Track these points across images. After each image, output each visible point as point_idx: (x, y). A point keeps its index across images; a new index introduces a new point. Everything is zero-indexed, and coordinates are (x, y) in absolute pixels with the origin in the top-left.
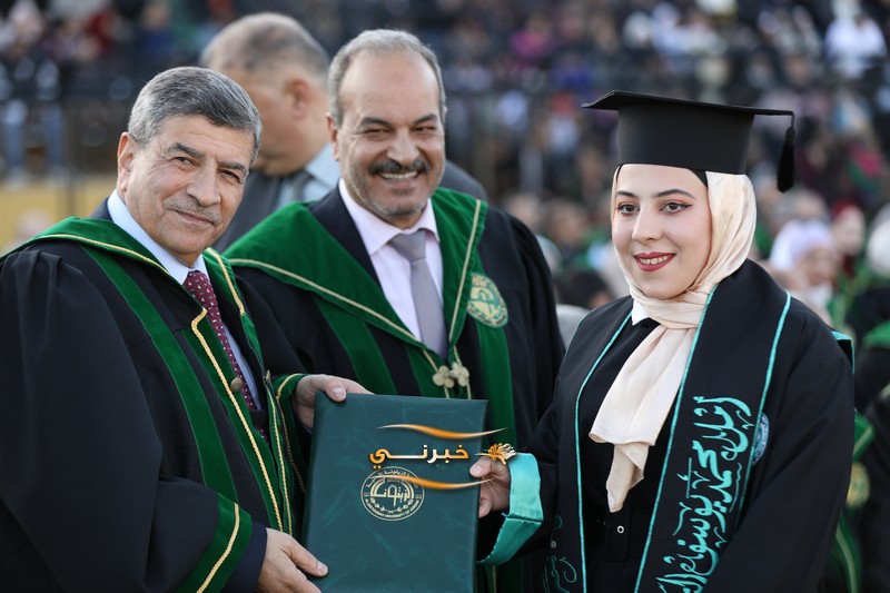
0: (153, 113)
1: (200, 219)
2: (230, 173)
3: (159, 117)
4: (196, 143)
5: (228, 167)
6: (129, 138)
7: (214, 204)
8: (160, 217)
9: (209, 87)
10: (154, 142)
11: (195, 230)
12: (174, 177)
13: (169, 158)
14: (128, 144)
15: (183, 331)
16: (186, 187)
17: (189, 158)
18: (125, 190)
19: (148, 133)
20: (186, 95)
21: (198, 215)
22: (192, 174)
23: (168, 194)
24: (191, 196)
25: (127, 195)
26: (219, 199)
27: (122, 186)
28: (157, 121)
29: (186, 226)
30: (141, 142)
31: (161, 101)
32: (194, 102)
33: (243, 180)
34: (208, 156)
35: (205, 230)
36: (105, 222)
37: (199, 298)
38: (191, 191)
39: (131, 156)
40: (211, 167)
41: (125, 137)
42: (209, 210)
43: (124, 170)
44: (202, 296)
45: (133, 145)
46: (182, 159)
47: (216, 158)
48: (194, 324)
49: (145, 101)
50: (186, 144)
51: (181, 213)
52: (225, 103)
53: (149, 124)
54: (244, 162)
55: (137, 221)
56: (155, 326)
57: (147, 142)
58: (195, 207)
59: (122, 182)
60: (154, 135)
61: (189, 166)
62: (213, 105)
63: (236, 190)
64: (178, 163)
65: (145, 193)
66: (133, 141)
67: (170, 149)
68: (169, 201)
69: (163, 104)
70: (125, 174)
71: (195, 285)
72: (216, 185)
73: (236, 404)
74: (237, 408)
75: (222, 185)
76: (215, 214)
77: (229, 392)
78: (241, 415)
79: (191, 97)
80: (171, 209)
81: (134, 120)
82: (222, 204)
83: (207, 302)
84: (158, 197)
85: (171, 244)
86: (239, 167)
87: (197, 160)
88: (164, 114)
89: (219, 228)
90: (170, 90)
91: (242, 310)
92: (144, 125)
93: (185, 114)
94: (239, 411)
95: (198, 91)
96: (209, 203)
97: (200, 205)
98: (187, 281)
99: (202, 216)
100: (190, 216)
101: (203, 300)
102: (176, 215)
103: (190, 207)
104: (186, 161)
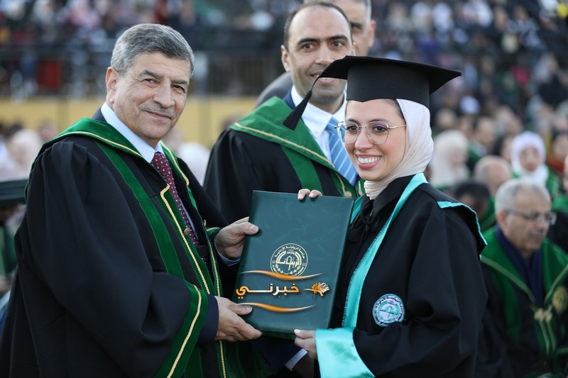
0: (127, 53)
1: (162, 116)
2: (178, 87)
3: (131, 55)
4: (157, 70)
5: (178, 83)
6: (113, 70)
7: (172, 106)
8: (137, 116)
10: (130, 71)
11: (160, 124)
12: (144, 91)
13: (141, 80)
14: (111, 75)
16: (153, 97)
17: (154, 79)
18: (113, 102)
19: (125, 66)
20: (149, 40)
21: (162, 113)
22: (155, 89)
23: (142, 101)
24: (157, 102)
26: (174, 103)
27: (111, 100)
28: (131, 57)
29: (154, 121)
30: (121, 71)
32: (154, 44)
33: (186, 91)
34: (165, 78)
35: (164, 124)
36: (100, 123)
37: (161, 169)
38: (156, 99)
39: (115, 81)
40: (167, 84)
41: (110, 70)
42: (169, 110)
43: (111, 90)
44: (163, 168)
45: (115, 74)
46: (149, 80)
47: (170, 78)
48: (162, 193)
49: (121, 47)
50: (151, 71)
51: (150, 113)
53: (125, 60)
54: (187, 79)
56: (140, 193)
57: (125, 72)
58: (159, 109)
59: (110, 98)
60: (130, 66)
61: (155, 85)
63: (183, 97)
64: (147, 83)
65: (127, 102)
66: (117, 73)
67: (141, 75)
68: (142, 106)
69: (134, 47)
70: (112, 93)
71: (159, 161)
72: (171, 95)
73: (187, 243)
74: (188, 246)
75: (174, 95)
76: (171, 112)
77: (183, 237)
78: (190, 251)
79: (151, 41)
80: (144, 110)
81: (115, 59)
82: (175, 106)
83: (166, 171)
84: (135, 104)
85: (145, 133)
86: (183, 82)
87: (158, 80)
88: (136, 53)
89: (174, 120)
90: (137, 39)
91: (188, 183)
92: (122, 61)
93: (149, 52)
94: (189, 248)
95: (156, 37)
96: (168, 106)
97: (163, 107)
98: (153, 160)
99: (164, 114)
100: (156, 114)
101: (164, 170)
102: (147, 114)
103: (156, 109)
104: (152, 81)
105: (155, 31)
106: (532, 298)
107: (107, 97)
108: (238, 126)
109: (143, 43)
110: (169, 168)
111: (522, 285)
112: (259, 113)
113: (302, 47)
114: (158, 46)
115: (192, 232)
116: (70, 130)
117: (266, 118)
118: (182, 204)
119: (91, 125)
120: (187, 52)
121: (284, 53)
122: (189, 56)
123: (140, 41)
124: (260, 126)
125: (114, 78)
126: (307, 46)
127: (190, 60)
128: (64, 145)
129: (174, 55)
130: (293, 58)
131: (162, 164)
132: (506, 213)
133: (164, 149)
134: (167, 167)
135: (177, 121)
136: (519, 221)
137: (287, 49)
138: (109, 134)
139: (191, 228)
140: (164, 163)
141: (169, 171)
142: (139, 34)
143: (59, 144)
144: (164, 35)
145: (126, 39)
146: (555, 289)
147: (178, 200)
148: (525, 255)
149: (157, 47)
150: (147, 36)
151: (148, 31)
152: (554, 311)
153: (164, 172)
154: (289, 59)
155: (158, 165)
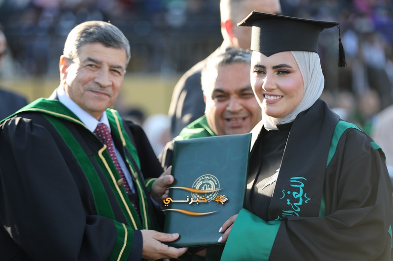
1: (102, 94)
2: (115, 71)
3: (79, 47)
4: (97, 57)
5: (114, 67)
6: (65, 58)
7: (109, 86)
8: (82, 95)
9: (102, 29)
10: (77, 59)
11: (100, 100)
12: (88, 74)
13: (85, 65)
14: (64, 61)
15: (94, 156)
16: (94, 78)
17: (95, 65)
20: (91, 34)
21: (101, 92)
22: (96, 72)
23: (86, 83)
24: (97, 83)
26: (111, 84)
29: (96, 97)
30: (71, 59)
32: (95, 36)
34: (104, 63)
37: (102, 136)
38: (97, 80)
39: (66, 67)
40: (106, 68)
41: (63, 58)
42: (107, 89)
43: (63, 74)
44: (104, 136)
45: (67, 62)
46: (91, 65)
47: (108, 63)
48: (100, 152)
50: (92, 58)
51: (92, 91)
52: (110, 36)
54: (122, 64)
56: (79, 153)
58: (99, 88)
59: (63, 80)
60: (77, 55)
61: (95, 69)
62: (105, 37)
64: (89, 67)
65: (75, 83)
67: (85, 61)
68: (86, 86)
69: (80, 39)
71: (100, 130)
72: (109, 77)
73: (120, 192)
75: (112, 77)
76: (110, 91)
77: (116, 186)
78: (122, 197)
80: (88, 90)
82: (113, 86)
83: (107, 139)
84: (80, 85)
85: (88, 107)
86: (119, 67)
87: (98, 65)
88: (81, 44)
91: (124, 143)
93: (91, 43)
94: (121, 195)
96: (106, 85)
97: (101, 86)
98: (96, 130)
99: (104, 92)
100: (97, 92)
101: (104, 138)
102: (90, 92)
103: (97, 88)
104: (93, 66)
105: (98, 27)
114: (98, 38)
123: (84, 35)
125: (66, 64)
129: (111, 45)
131: (103, 133)
134: (108, 135)
140: (105, 132)
150: (91, 30)
151: (91, 27)
155: (100, 134)
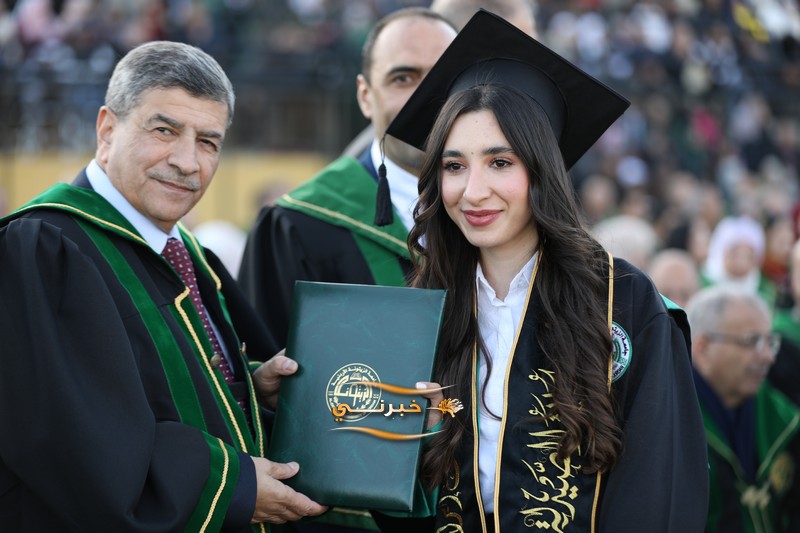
0: (132, 86)
1: (181, 188)
2: (207, 142)
3: (137, 90)
4: (175, 114)
5: (206, 135)
6: (109, 112)
7: (194, 172)
8: (144, 184)
10: (134, 114)
11: (176, 200)
12: (155, 148)
13: (150, 129)
14: (106, 118)
15: (169, 307)
16: (167, 157)
17: (170, 128)
18: (106, 162)
19: (128, 105)
20: (165, 68)
21: (179, 184)
22: (172, 144)
23: (152, 164)
24: (172, 166)
25: (107, 167)
26: (197, 167)
27: (103, 158)
28: (137, 93)
29: (167, 194)
30: (120, 114)
31: (139, 75)
32: (171, 73)
33: (219, 147)
34: (187, 127)
35: (182, 199)
36: (83, 191)
37: (177, 264)
38: (172, 160)
39: (111, 128)
40: (190, 137)
41: (104, 112)
42: (190, 178)
43: (104, 144)
44: (180, 263)
45: (112, 119)
46: (162, 130)
47: (195, 128)
48: (178, 301)
49: (122, 76)
50: (166, 115)
51: (162, 182)
53: (128, 97)
54: (221, 130)
55: (119, 190)
57: (126, 114)
58: (176, 177)
59: (102, 154)
60: (134, 107)
61: (171, 137)
63: (212, 158)
64: (157, 132)
65: (127, 164)
66: (113, 116)
67: (150, 121)
68: (151, 171)
69: (141, 77)
70: (105, 147)
71: (174, 252)
72: (196, 154)
73: (215, 379)
74: (216, 383)
75: (200, 154)
76: (195, 181)
77: (209, 368)
78: (220, 390)
79: (169, 70)
80: (152, 178)
81: (112, 94)
82: (201, 172)
83: (185, 268)
84: (140, 168)
85: (153, 212)
86: (216, 136)
87: (176, 130)
88: (143, 87)
89: (198, 193)
90: (147, 64)
91: (219, 285)
92: (123, 98)
93: (165, 86)
94: (218, 386)
95: (176, 64)
96: (190, 171)
97: (182, 173)
98: (165, 250)
99: (183, 185)
100: (172, 185)
101: (181, 266)
102: (158, 184)
103: (172, 176)
104: (167, 132)
105: (174, 55)
106: (739, 470)
107: (98, 152)
108: (287, 200)
109: (154, 72)
110: (190, 263)
111: (724, 450)
112: (321, 181)
113: (394, 80)
114: (179, 78)
115: (225, 362)
116: (37, 202)
117: (331, 188)
118: (209, 318)
119: (70, 194)
120: (224, 90)
121: (362, 87)
122: (227, 95)
123: (151, 68)
124: (321, 200)
125: (110, 124)
126: (402, 79)
127: (228, 100)
128: (26, 223)
129: (203, 93)
130: (377, 95)
131: (179, 257)
132: (708, 339)
133: (182, 234)
134: (187, 261)
135: (202, 195)
136: (731, 351)
137: (368, 81)
138: (97, 209)
139: (222, 355)
140: (182, 255)
141: (188, 267)
142: (151, 58)
143: (19, 222)
144: (188, 62)
145: (130, 64)
146: (774, 457)
147: (202, 312)
148: (731, 402)
149: (178, 80)
150: (163, 62)
151: (165, 54)
152: (771, 491)
153: (182, 269)
154: (370, 96)
155: (172, 259)
